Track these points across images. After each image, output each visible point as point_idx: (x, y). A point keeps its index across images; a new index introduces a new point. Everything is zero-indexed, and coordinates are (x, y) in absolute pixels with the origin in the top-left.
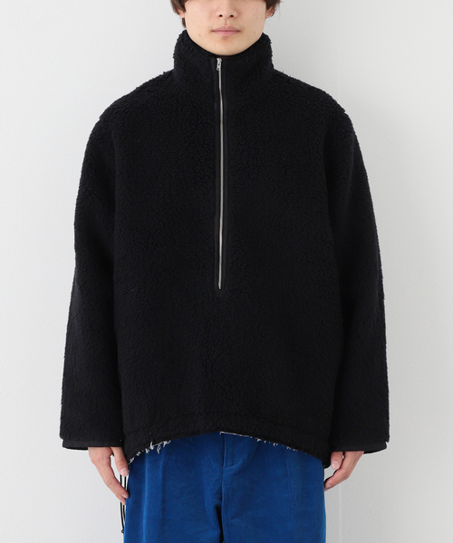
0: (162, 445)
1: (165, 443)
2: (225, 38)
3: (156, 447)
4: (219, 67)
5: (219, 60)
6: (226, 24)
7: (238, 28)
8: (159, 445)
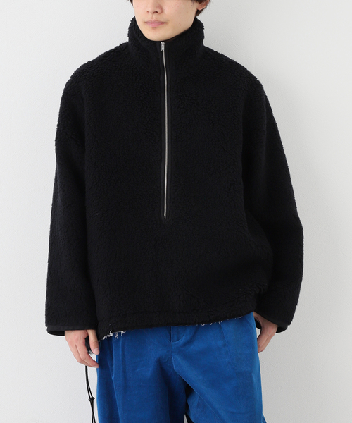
0: (120, 334)
1: (122, 332)
2: (154, 28)
3: (115, 335)
4: (163, 49)
5: (163, 44)
6: (152, 18)
7: (162, 20)
8: (117, 333)
